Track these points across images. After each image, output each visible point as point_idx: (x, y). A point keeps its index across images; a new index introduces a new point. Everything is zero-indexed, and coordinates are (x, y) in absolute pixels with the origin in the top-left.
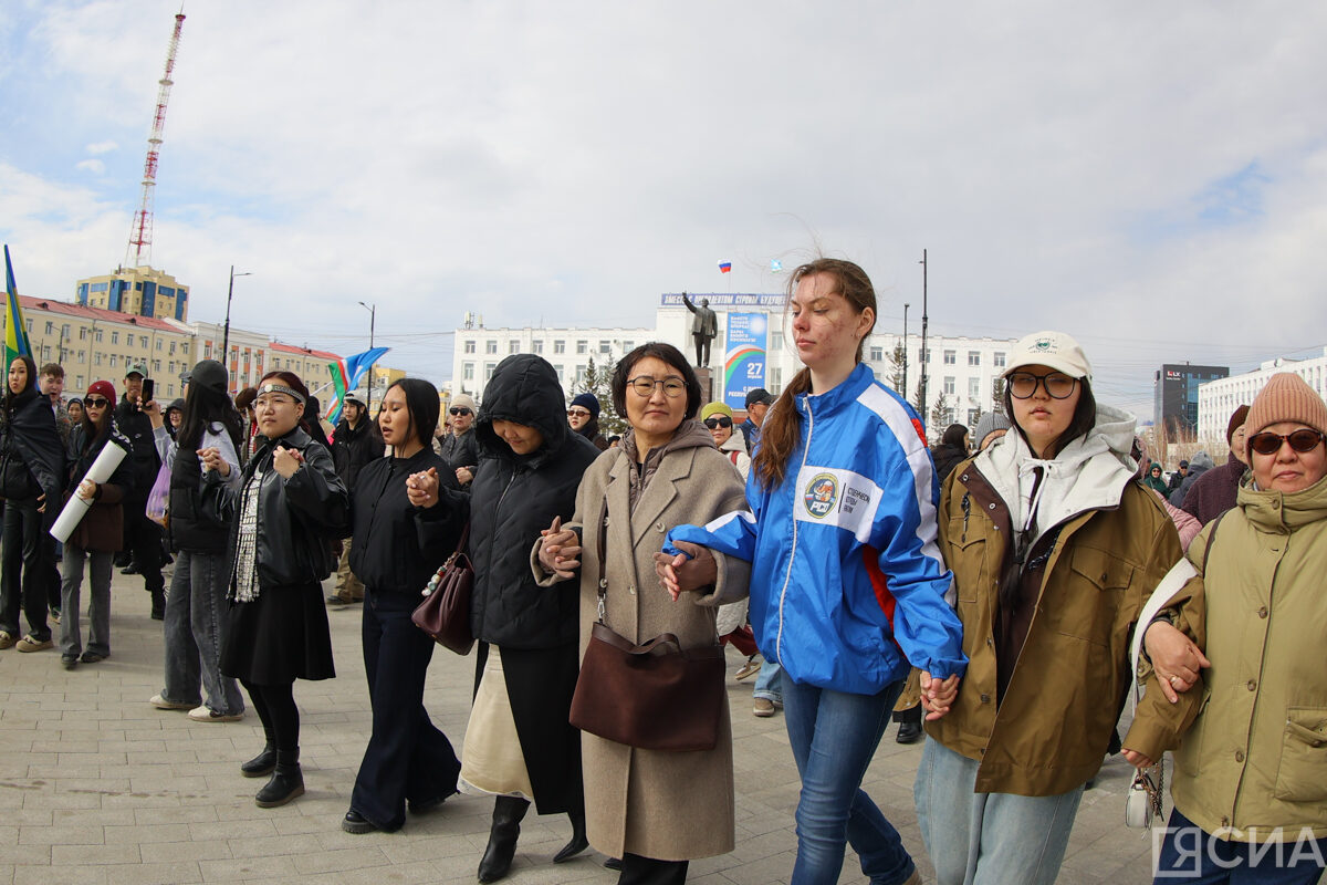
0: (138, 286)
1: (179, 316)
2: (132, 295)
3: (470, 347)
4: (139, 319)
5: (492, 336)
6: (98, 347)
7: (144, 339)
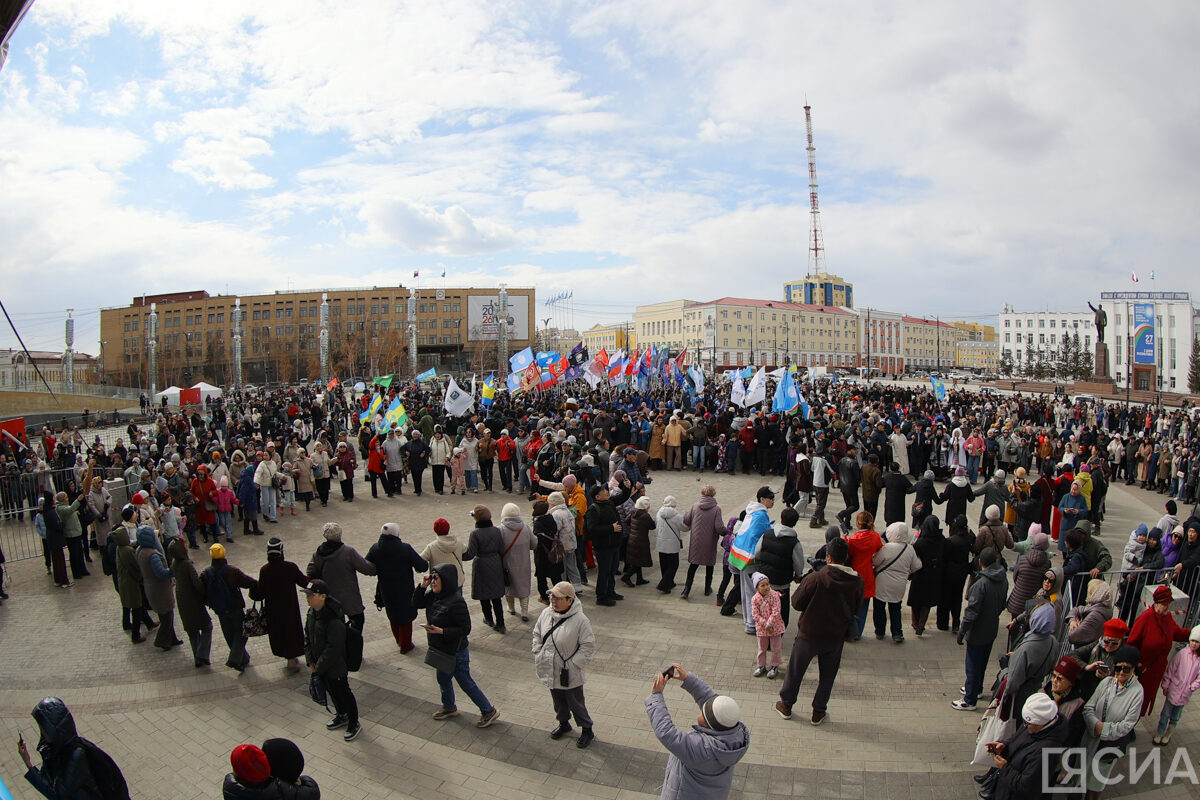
0: (821, 286)
1: (849, 305)
2: (818, 291)
3: (1007, 323)
4: (826, 308)
5: (1018, 317)
6: (803, 325)
7: (829, 320)
